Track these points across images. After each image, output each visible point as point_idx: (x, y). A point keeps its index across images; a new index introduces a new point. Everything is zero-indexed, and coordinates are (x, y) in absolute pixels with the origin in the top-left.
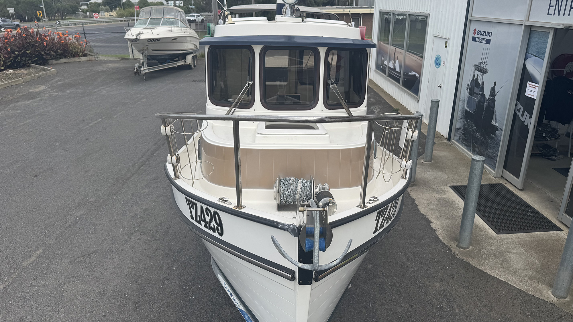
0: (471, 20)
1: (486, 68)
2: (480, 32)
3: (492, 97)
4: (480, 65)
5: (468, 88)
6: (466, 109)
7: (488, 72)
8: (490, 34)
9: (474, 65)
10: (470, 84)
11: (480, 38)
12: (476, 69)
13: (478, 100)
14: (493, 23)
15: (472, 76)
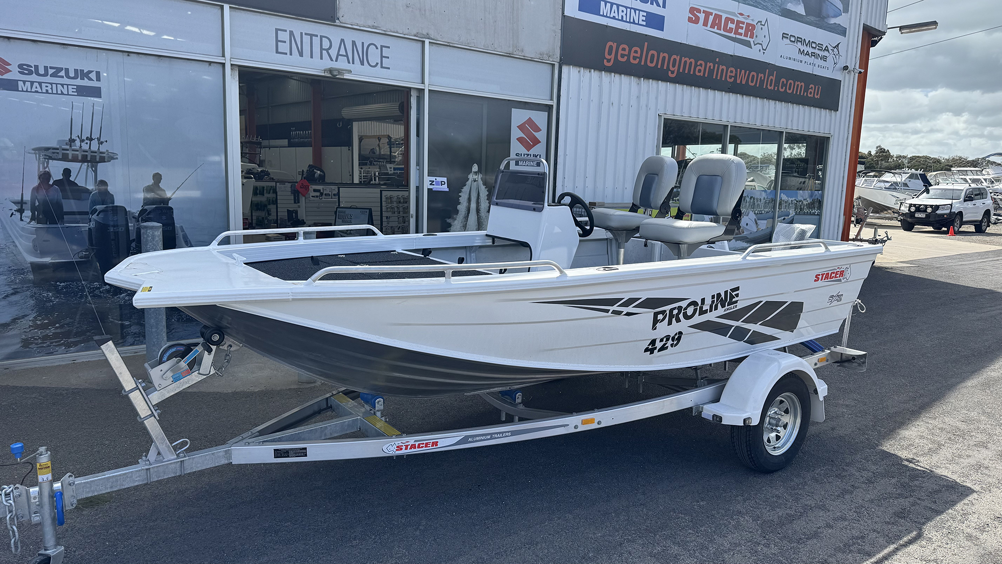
1: (103, 148)
2: (33, 69)
3: (154, 206)
4: (68, 147)
5: (21, 211)
6: (32, 264)
7: (117, 158)
8: (93, 76)
9: (33, 150)
11: (40, 84)
12: (51, 158)
13: (92, 225)
14: (96, 50)
15: (37, 177)
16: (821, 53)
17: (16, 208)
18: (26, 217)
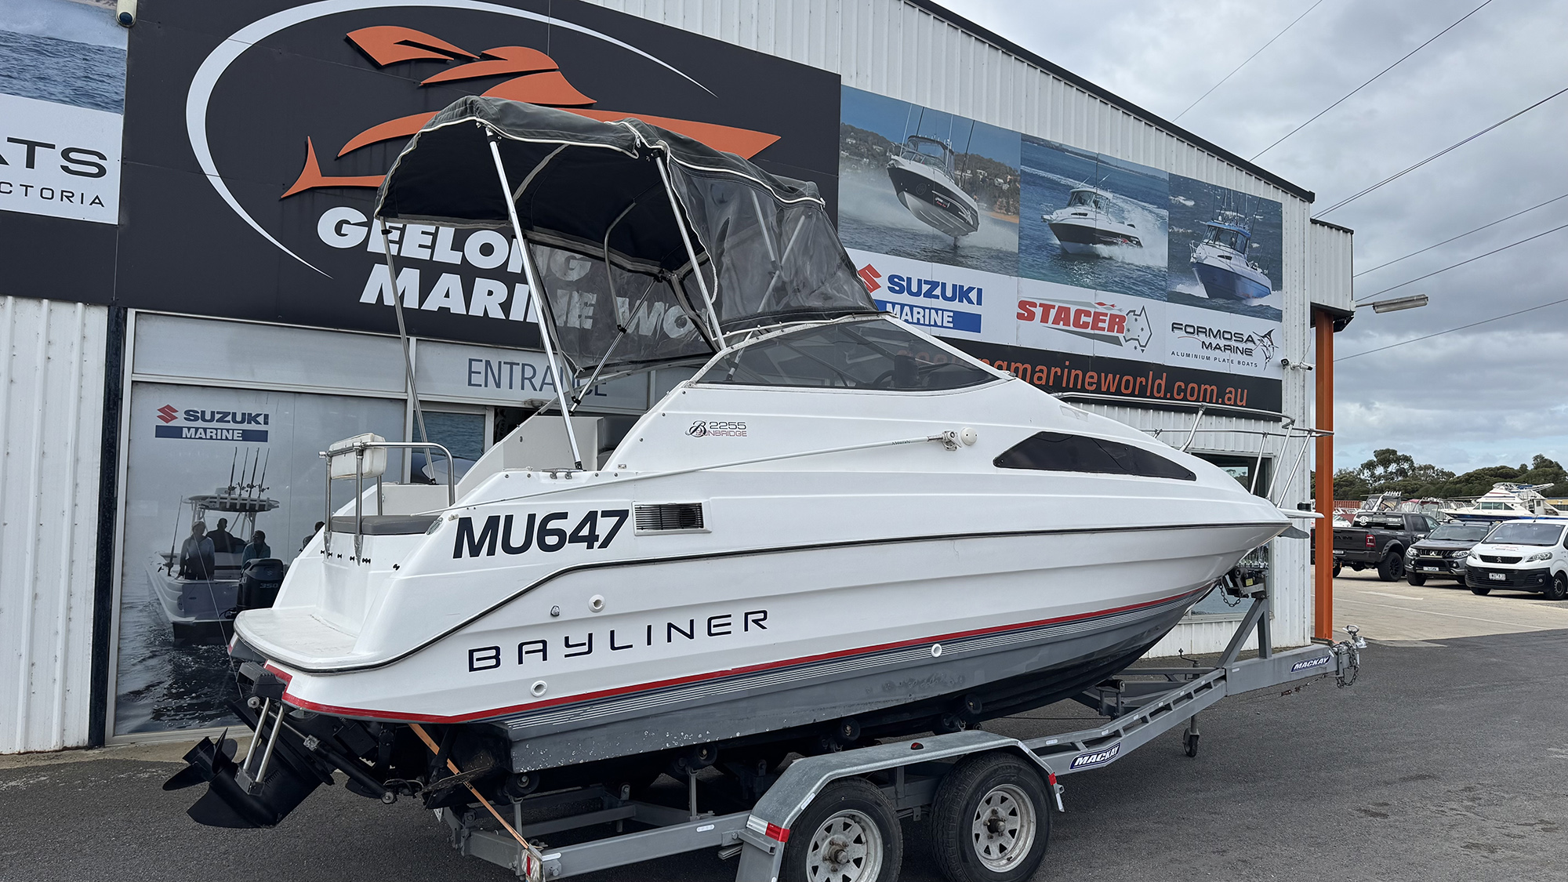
0: (133, 382)
1: (263, 497)
2: (199, 415)
4: (227, 495)
5: (170, 565)
6: (175, 624)
7: (278, 507)
8: (261, 419)
9: (190, 499)
10: (178, 551)
11: (205, 430)
12: (207, 508)
13: (244, 581)
14: (267, 392)
15: (191, 528)
16: (1241, 346)
17: (164, 561)
18: (174, 572)
